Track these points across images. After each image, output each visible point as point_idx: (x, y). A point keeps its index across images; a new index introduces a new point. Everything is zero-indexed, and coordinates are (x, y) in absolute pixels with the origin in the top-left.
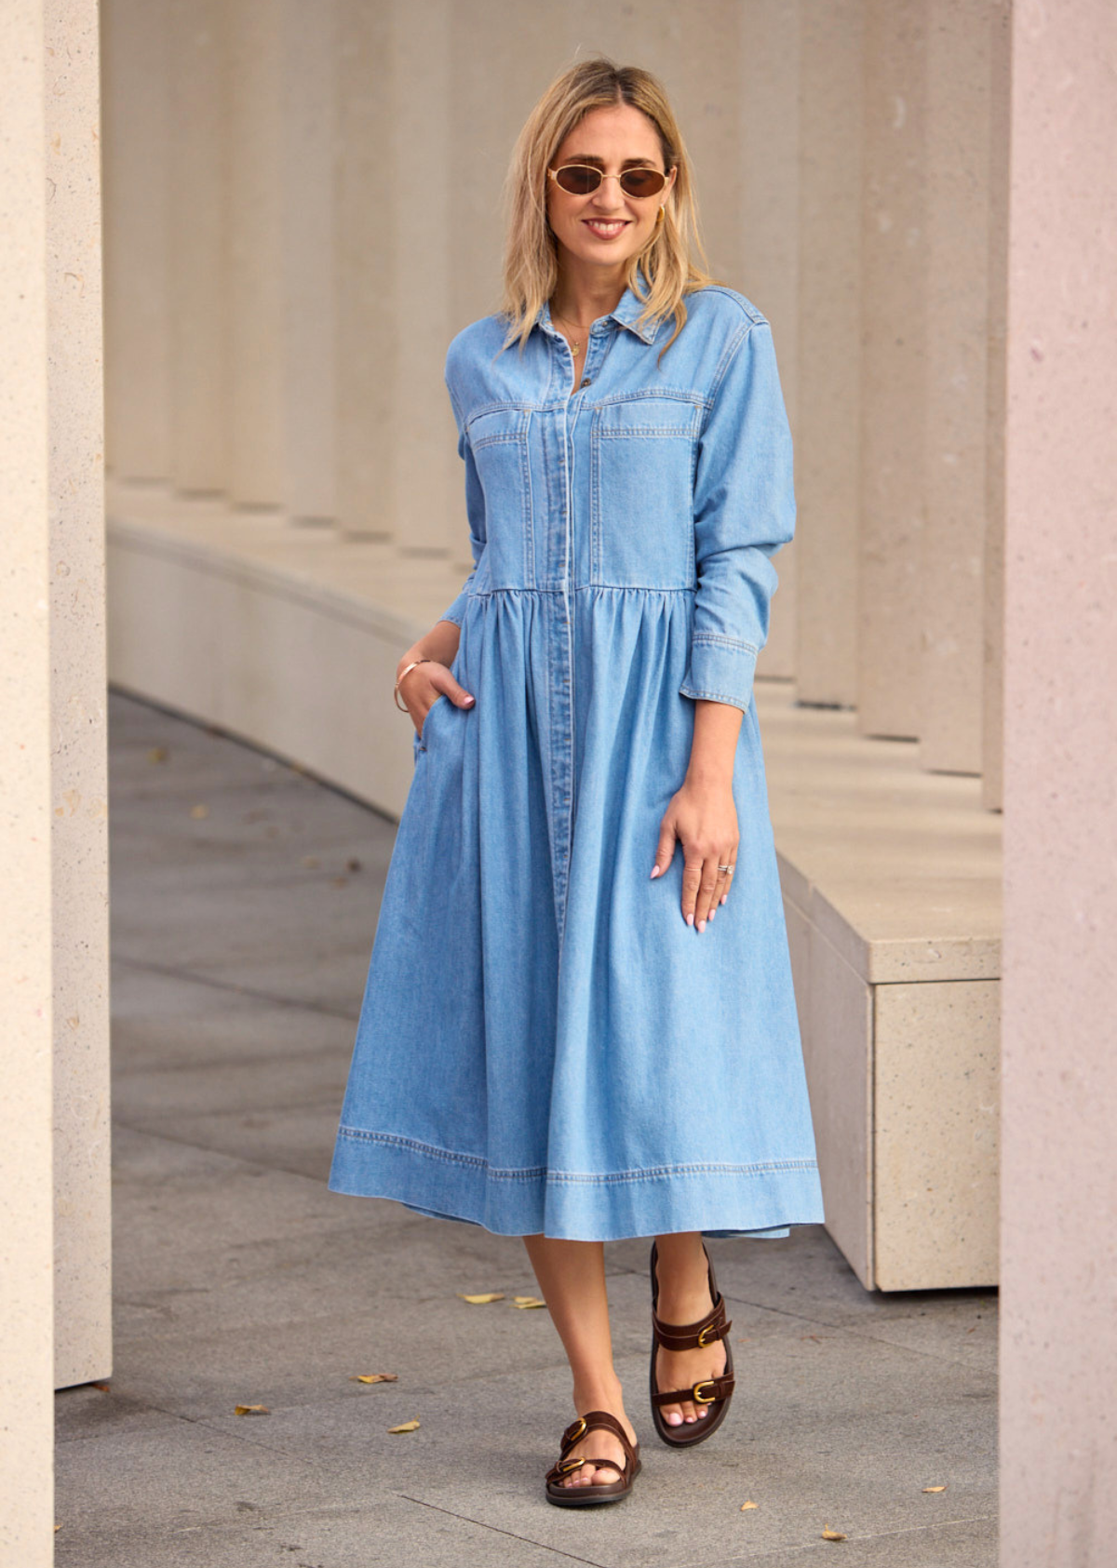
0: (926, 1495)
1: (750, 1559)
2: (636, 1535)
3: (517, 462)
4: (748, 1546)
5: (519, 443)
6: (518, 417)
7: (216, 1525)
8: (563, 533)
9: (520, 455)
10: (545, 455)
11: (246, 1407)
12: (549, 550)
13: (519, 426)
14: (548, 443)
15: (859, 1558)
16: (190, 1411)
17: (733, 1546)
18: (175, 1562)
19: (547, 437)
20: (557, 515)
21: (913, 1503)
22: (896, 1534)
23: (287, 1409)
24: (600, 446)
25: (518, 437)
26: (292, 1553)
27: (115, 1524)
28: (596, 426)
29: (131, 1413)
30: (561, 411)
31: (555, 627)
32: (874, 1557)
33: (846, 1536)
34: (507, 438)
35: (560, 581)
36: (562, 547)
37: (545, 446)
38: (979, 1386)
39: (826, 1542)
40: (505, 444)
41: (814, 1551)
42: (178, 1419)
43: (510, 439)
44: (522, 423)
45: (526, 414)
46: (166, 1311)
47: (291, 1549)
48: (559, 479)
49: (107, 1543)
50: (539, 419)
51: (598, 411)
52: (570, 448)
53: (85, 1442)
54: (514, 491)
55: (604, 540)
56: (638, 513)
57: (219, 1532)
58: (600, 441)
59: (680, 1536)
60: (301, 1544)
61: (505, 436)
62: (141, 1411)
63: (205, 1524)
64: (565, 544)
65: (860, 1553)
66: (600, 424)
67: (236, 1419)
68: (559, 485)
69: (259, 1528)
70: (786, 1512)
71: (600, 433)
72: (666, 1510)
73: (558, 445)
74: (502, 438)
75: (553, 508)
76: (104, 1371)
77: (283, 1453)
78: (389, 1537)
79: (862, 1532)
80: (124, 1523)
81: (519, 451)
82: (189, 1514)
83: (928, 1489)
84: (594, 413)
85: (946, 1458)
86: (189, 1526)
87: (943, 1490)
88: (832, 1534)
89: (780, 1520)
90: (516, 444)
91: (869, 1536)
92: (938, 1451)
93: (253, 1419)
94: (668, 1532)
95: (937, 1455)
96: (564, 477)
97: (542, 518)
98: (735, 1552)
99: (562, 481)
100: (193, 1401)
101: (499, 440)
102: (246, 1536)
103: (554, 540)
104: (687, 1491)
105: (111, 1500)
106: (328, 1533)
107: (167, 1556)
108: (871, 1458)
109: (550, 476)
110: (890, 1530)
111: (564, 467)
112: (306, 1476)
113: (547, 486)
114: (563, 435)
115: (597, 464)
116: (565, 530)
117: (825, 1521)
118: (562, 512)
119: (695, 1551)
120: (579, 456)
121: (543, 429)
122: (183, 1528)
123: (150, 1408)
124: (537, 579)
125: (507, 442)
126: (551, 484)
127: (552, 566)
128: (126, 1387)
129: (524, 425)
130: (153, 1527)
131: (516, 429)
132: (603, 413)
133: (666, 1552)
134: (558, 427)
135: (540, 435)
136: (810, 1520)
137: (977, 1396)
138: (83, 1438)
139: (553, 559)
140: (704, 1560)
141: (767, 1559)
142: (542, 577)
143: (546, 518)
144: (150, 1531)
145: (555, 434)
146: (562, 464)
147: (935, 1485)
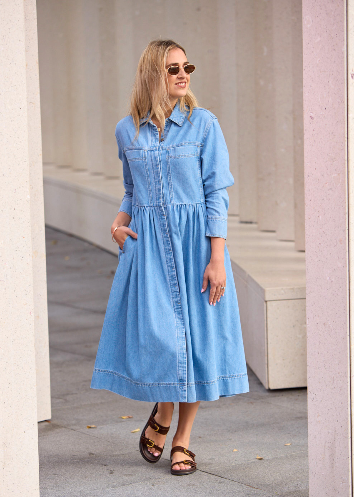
0: (285, 446)
1: (236, 465)
2: (203, 459)
3: (144, 167)
4: (235, 462)
5: (144, 161)
6: (143, 152)
7: (83, 459)
8: (160, 188)
9: (144, 165)
10: (152, 164)
11: (90, 426)
12: (156, 194)
13: (144, 155)
14: (153, 161)
15: (267, 464)
16: (74, 427)
17: (231, 462)
18: (72, 470)
19: (153, 159)
20: (158, 183)
21: (282, 448)
22: (277, 457)
23: (102, 426)
24: (170, 161)
25: (143, 159)
26: (105, 466)
27: (54, 459)
28: (168, 155)
29: (57, 428)
30: (156, 150)
31: (161, 217)
32: (271, 464)
33: (263, 458)
34: (140, 159)
35: (160, 203)
36: (160, 192)
37: (152, 162)
38: (299, 415)
39: (258, 460)
40: (139, 161)
41: (254, 462)
42: (71, 430)
43: (141, 159)
44: (144, 154)
45: (145, 151)
46: (66, 400)
47: (105, 465)
48: (157, 172)
49: (52, 465)
50: (150, 153)
51: (168, 150)
52: (160, 162)
53: (44, 437)
54: (144, 176)
55: (174, 190)
56: (183, 181)
57: (84, 461)
58: (169, 159)
59: (216, 459)
60: (108, 464)
61: (139, 158)
62: (60, 428)
63: (80, 459)
64: (161, 192)
65: (267, 463)
66: (169, 154)
67: (87, 429)
68: (158, 173)
69: (96, 460)
70: (246, 452)
71: (169, 157)
72: (212, 452)
73: (156, 161)
74: (138, 159)
75: (156, 181)
76: (49, 417)
77: (101, 439)
78: (133, 461)
79: (268, 457)
80: (57, 459)
81: (144, 163)
82: (75, 456)
83: (286, 444)
84: (167, 151)
85: (291, 435)
86: (76, 459)
87: (290, 445)
88: (259, 458)
89: (244, 454)
90: (143, 161)
91: (270, 458)
92: (288, 434)
93: (92, 429)
94: (212, 458)
95: (288, 435)
96: (159, 171)
97: (153, 184)
98: (232, 463)
99: (158, 172)
100: (75, 425)
101: (137, 160)
102: (92, 462)
103: (157, 191)
104: (217, 447)
105: (53, 453)
106: (115, 461)
107: (70, 468)
108: (269, 436)
109: (154, 171)
110: (275, 456)
111: (159, 168)
112: (108, 445)
113: (154, 174)
114: (158, 158)
115: (169, 167)
116: (161, 187)
117: (257, 454)
118: (159, 182)
119: (220, 463)
120: (163, 164)
121: (151, 156)
122: (74, 460)
123: (62, 427)
124: (153, 203)
125: (140, 160)
126: (155, 173)
127: (157, 198)
128: (55, 422)
129: (145, 155)
130: (65, 460)
131: (142, 156)
132: (170, 151)
133: (212, 464)
134: (156, 155)
135: (150, 158)
136: (253, 454)
137: (299, 418)
138: (44, 436)
139: (157, 196)
140: (223, 466)
141: (241, 465)
142: (155, 202)
143: (154, 184)
144: (65, 461)
145: (155, 158)
146: (158, 167)
147: (288, 443)
